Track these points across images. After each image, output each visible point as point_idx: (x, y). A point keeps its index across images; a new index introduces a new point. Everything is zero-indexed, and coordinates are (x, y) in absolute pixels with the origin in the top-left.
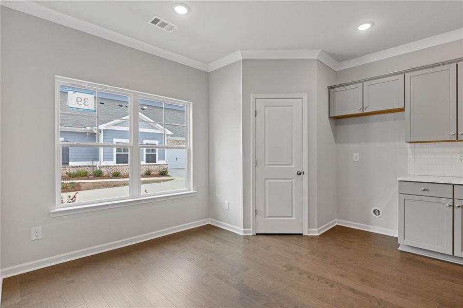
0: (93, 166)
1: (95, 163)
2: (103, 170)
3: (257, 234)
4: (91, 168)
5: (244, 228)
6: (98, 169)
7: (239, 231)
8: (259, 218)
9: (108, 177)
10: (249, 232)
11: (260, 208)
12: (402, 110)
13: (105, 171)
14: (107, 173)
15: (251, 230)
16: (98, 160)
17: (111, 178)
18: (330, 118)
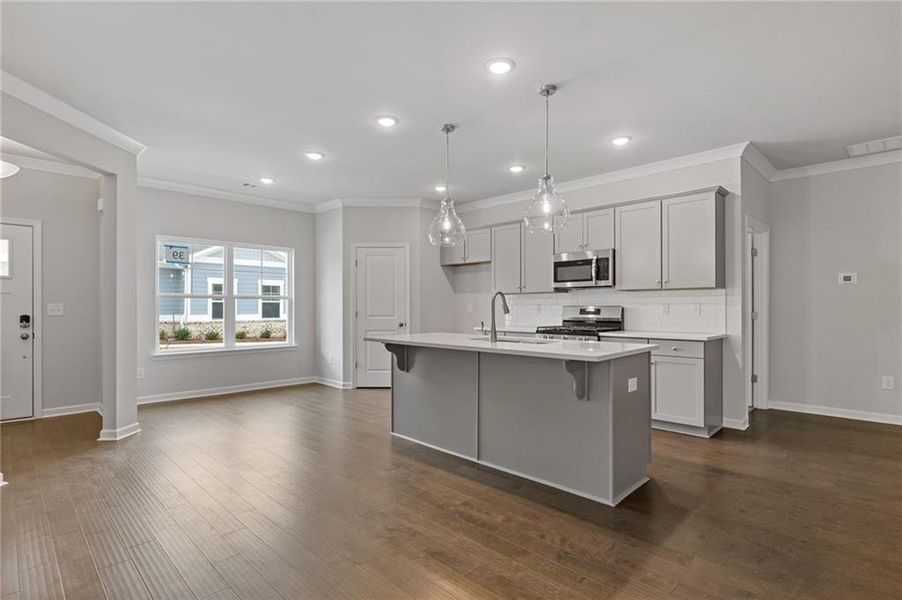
0: (174, 323)
1: (178, 318)
2: (190, 328)
3: (358, 388)
4: (171, 326)
5: (344, 381)
6: (183, 327)
7: (339, 384)
8: (360, 370)
9: (198, 340)
10: (348, 386)
11: (361, 361)
12: (490, 262)
13: (194, 331)
14: (197, 333)
15: (351, 383)
16: (182, 313)
17: (203, 342)
18: (442, 266)
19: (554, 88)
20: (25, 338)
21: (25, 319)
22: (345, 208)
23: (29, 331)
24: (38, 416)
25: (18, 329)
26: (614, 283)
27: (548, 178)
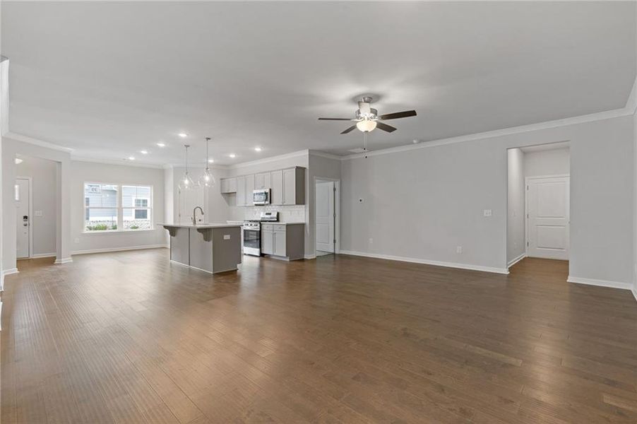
12: (236, 192)
18: (222, 194)
19: (209, 139)
20: (26, 225)
21: (26, 217)
22: (174, 168)
23: (27, 222)
24: (31, 257)
25: (22, 222)
26: (271, 202)
27: (207, 169)
